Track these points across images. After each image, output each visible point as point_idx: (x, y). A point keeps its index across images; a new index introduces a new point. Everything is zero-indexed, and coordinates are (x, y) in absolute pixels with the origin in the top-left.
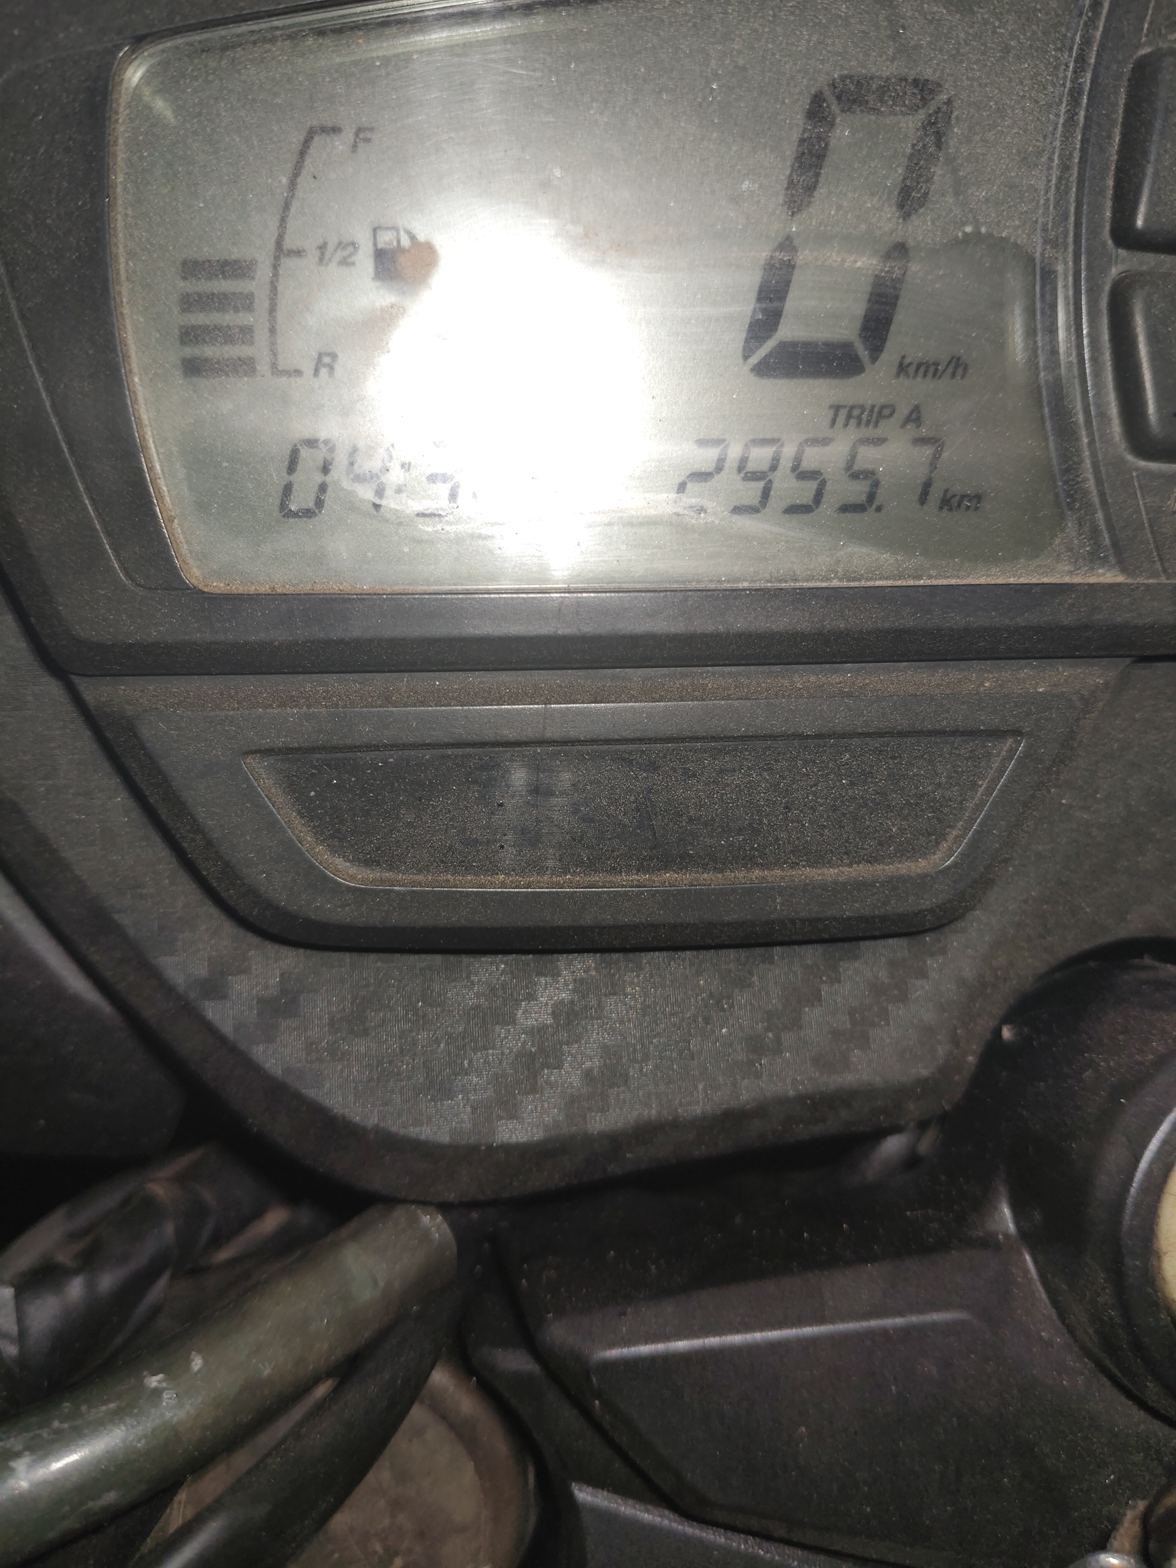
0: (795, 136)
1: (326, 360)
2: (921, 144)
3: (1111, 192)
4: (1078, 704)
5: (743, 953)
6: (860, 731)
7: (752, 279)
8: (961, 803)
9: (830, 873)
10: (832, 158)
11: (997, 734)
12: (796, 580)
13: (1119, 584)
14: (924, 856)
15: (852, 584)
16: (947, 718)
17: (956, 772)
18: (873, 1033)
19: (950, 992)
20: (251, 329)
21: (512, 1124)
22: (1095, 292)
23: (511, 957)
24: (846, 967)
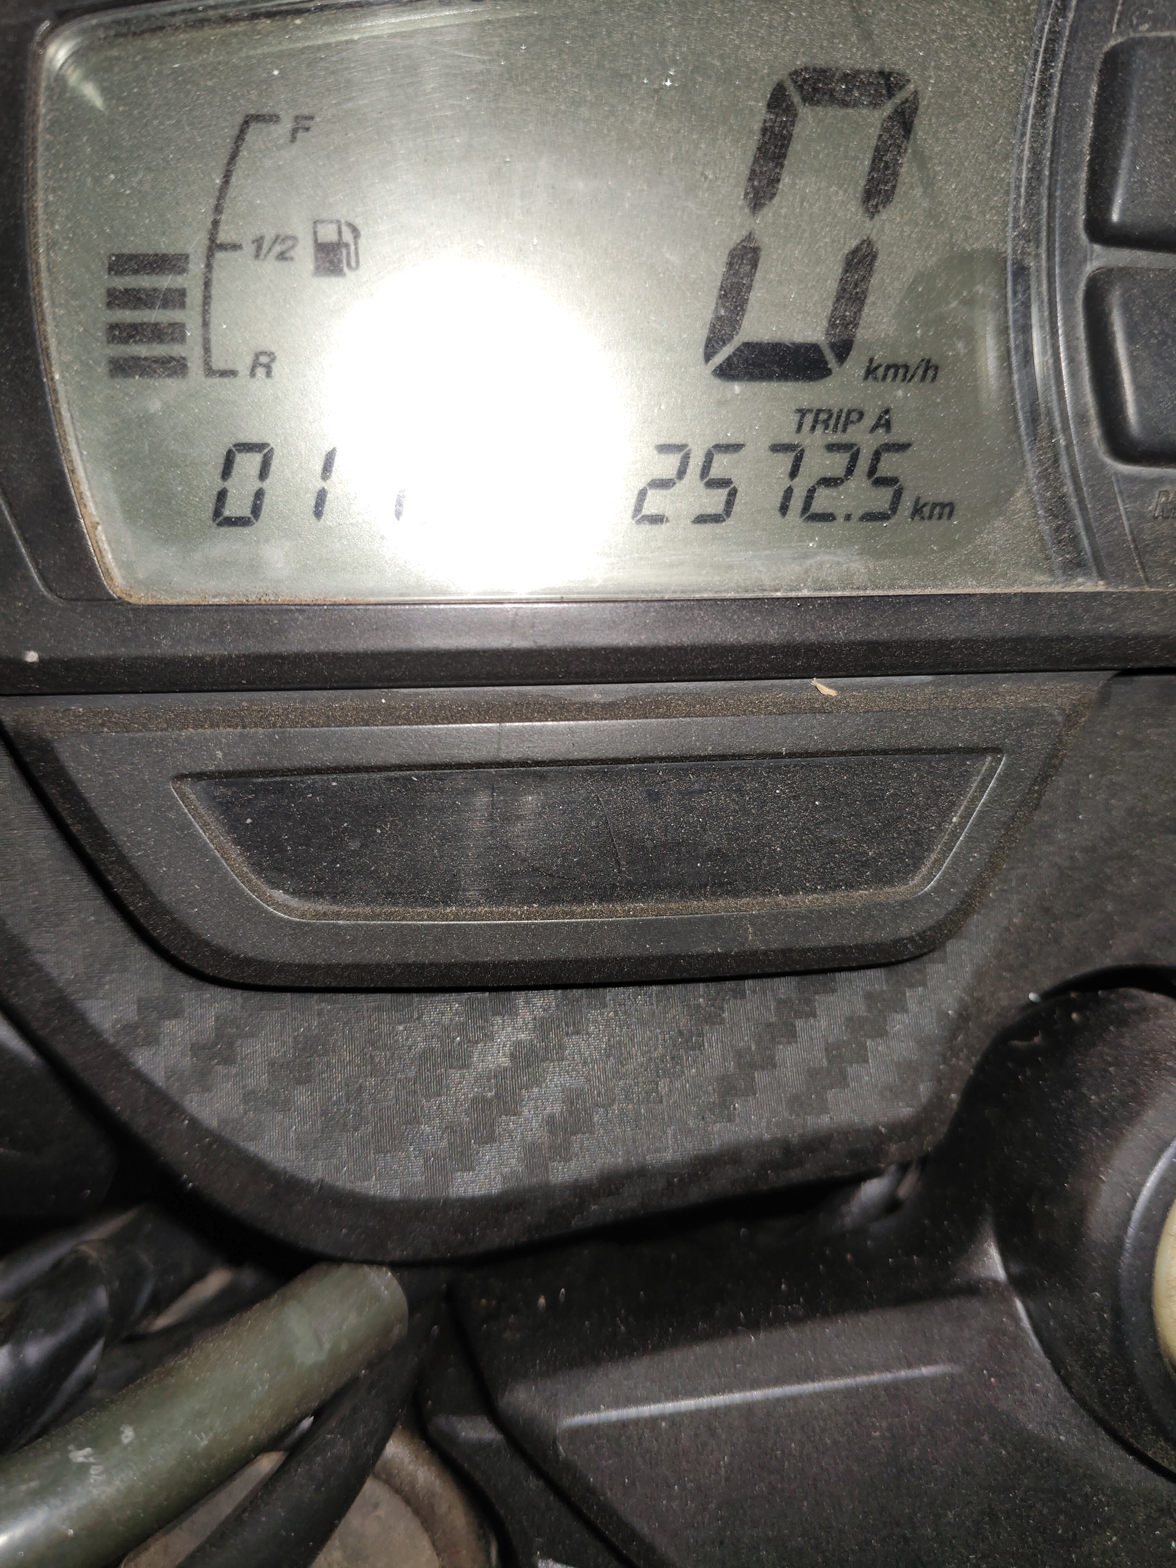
0: (757, 125)
1: (264, 360)
2: (887, 135)
3: (1085, 185)
5: (713, 987)
6: (833, 749)
8: (940, 825)
9: (803, 901)
10: (795, 148)
11: (976, 752)
12: (764, 590)
14: (902, 881)
15: (823, 594)
16: (923, 735)
17: (934, 792)
18: (851, 1070)
19: (931, 1026)
20: (182, 326)
21: (468, 1176)
22: (1069, 287)
23: (466, 995)
24: (822, 1001)
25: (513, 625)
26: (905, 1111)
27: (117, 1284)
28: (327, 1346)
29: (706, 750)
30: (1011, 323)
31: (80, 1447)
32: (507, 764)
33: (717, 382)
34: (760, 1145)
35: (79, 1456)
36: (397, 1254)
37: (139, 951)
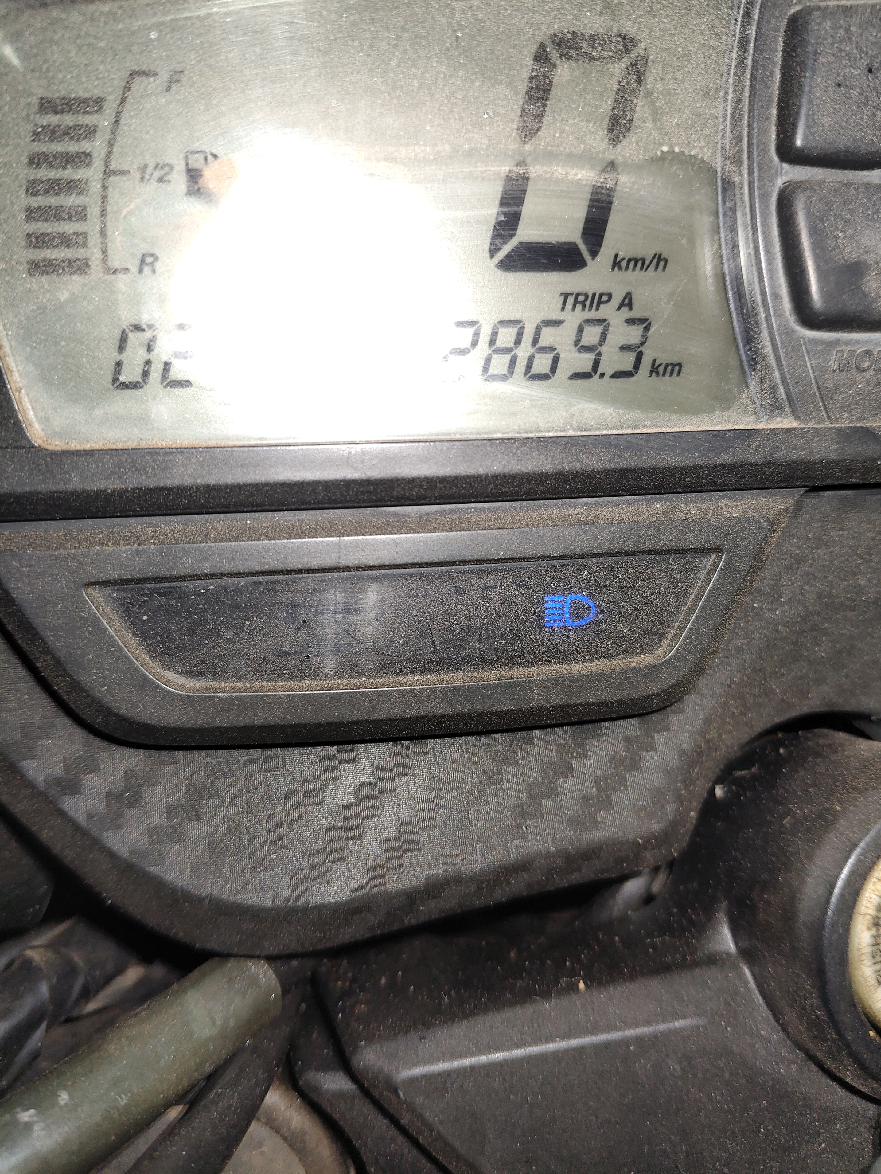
0: (526, 74)
1: (149, 260)
2: (625, 81)
3: (775, 119)
4: (765, 525)
5: (509, 737)
6: (595, 551)
7: (496, 190)
8: (677, 607)
9: (576, 668)
10: (555, 92)
11: (702, 551)
12: (540, 431)
13: (795, 429)
14: (650, 651)
15: (585, 433)
16: (663, 540)
17: (672, 583)
18: (615, 797)
19: (673, 760)
20: (85, 234)
21: (324, 888)
22: (765, 197)
23: (320, 748)
24: (592, 745)
25: (347, 461)
26: (656, 827)
27: (55, 980)
28: (219, 1023)
29: (499, 554)
30: (721, 224)
31: (26, 1110)
32: (347, 569)
33: (499, 273)
34: (548, 855)
35: (26, 1116)
36: (272, 949)
37: (63, 722)
